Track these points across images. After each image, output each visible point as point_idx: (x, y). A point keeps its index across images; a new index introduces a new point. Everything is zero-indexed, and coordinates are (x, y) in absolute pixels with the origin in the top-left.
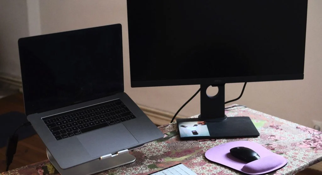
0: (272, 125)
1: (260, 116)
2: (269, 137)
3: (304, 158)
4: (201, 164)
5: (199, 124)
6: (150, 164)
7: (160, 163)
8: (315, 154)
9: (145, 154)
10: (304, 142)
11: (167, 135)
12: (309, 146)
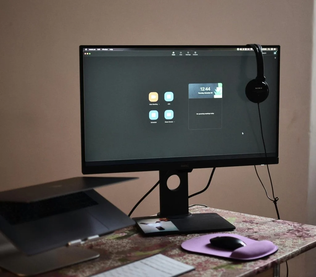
0: (244, 220)
1: (227, 213)
2: (247, 230)
3: (294, 245)
4: (179, 255)
5: (162, 221)
6: (119, 258)
7: (130, 256)
8: (304, 241)
9: (109, 250)
10: (287, 232)
11: (126, 233)
12: (294, 235)
